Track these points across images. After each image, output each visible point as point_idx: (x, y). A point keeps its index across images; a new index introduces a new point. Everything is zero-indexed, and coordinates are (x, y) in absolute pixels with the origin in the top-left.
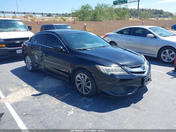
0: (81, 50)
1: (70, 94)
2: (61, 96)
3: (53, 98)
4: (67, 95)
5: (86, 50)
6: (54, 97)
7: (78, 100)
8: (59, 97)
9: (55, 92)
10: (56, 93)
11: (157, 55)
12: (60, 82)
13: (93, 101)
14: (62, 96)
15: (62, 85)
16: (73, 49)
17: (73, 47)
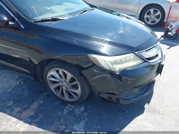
0: (49, 20)
1: (42, 102)
2: (25, 109)
3: (12, 117)
4: (35, 105)
5: (58, 20)
6: (14, 116)
7: (59, 113)
8: (21, 112)
9: (12, 101)
10: (14, 103)
11: (139, 16)
12: (17, 75)
13: (86, 110)
14: (28, 110)
15: (22, 83)
16: (32, 20)
17: (31, 15)
